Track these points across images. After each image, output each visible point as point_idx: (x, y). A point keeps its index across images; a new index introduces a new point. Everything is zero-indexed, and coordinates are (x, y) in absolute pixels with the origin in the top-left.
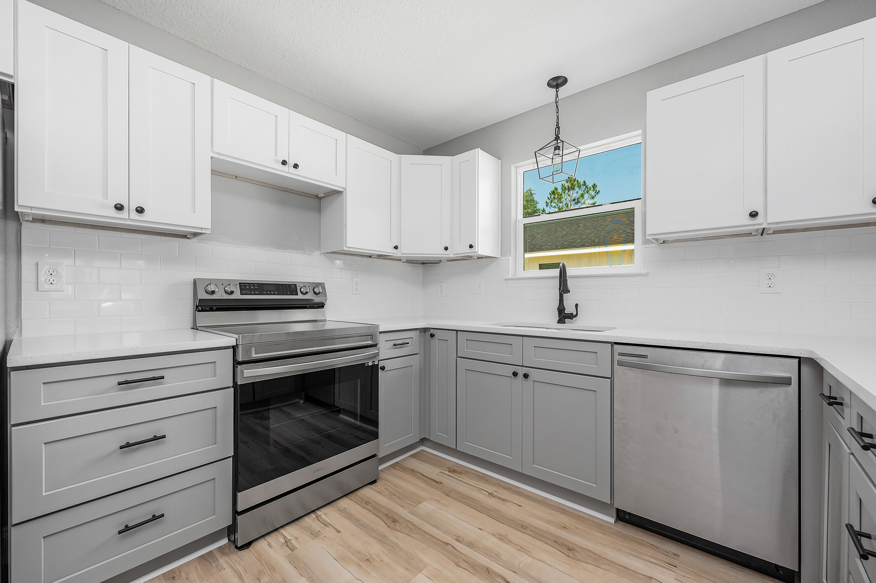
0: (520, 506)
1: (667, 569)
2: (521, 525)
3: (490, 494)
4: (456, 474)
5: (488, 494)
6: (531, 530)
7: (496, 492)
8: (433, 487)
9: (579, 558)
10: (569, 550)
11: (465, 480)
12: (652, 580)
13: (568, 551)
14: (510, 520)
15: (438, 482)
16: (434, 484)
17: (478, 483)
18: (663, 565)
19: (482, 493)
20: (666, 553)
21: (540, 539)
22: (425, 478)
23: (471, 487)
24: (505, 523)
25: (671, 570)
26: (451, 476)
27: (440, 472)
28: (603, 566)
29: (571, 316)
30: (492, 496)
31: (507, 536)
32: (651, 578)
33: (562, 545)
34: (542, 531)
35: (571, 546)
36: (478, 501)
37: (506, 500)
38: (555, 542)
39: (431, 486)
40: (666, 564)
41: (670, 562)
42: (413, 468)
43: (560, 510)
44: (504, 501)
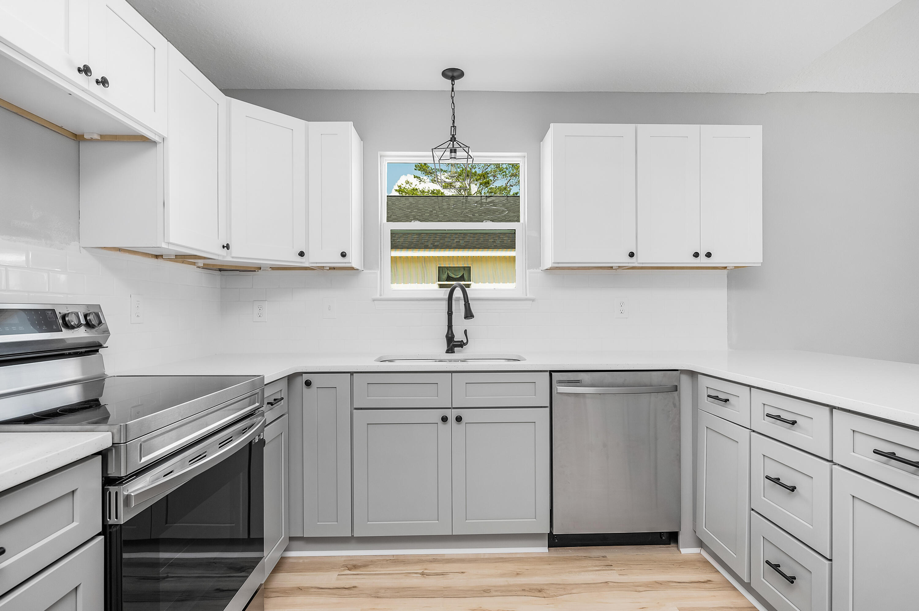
0: (463, 573)
1: (608, 570)
2: (482, 590)
3: (423, 574)
4: (361, 569)
5: (420, 575)
6: (496, 591)
7: (426, 569)
8: (350, 596)
9: (552, 594)
10: (540, 591)
11: (380, 571)
12: (609, 584)
13: (540, 593)
14: (469, 590)
15: (351, 588)
16: (346, 592)
17: (397, 568)
18: (605, 568)
19: (413, 577)
20: (598, 558)
21: (510, 595)
22: (328, 591)
23: (395, 576)
24: (466, 596)
25: (611, 570)
26: (358, 574)
27: (338, 575)
28: (574, 591)
29: (461, 344)
30: (427, 575)
31: (481, 607)
32: (606, 582)
33: (531, 590)
34: (504, 586)
35: (539, 587)
36: (418, 588)
37: (444, 573)
38: (524, 590)
39: (346, 596)
40: (605, 567)
41: (606, 564)
42: (298, 586)
43: (500, 560)
44: (443, 575)
